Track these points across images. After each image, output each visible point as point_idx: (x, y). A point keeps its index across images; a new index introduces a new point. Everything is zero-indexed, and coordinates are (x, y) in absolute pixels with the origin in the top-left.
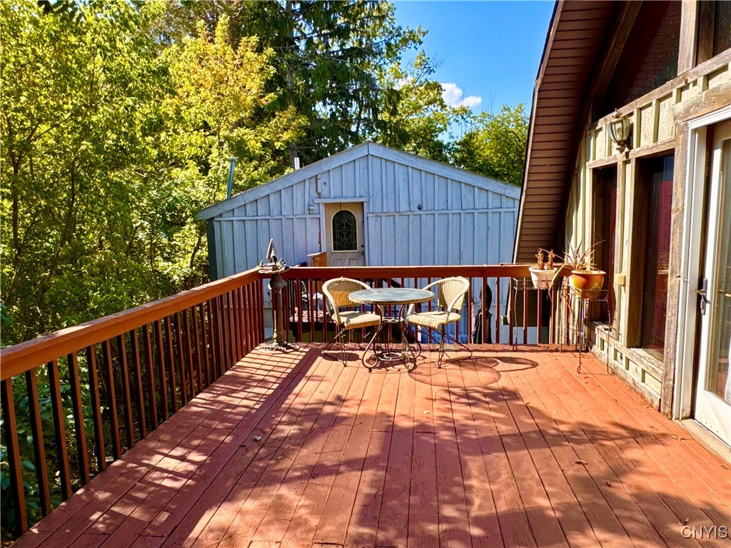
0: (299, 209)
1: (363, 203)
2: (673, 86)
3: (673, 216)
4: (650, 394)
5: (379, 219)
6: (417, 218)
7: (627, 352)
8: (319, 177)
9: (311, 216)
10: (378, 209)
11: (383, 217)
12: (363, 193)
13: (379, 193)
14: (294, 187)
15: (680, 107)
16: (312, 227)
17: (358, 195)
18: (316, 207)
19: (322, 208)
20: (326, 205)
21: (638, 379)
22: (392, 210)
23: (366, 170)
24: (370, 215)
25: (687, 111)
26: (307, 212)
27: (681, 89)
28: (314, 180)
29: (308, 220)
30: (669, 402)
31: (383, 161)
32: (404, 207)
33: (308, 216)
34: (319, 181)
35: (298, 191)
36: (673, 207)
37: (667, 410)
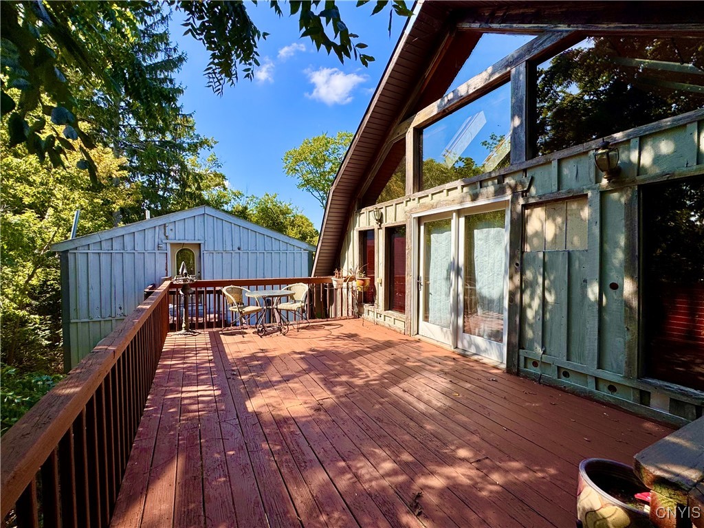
0: (149, 246)
1: (200, 244)
2: (403, 199)
3: (407, 251)
4: (399, 328)
5: (211, 254)
6: (238, 254)
7: (384, 313)
8: (167, 225)
9: (160, 251)
10: (211, 248)
11: (215, 253)
12: (201, 238)
13: (212, 239)
14: (146, 231)
15: (407, 209)
16: (161, 259)
17: (196, 238)
18: (163, 246)
19: (169, 246)
20: (172, 244)
21: (392, 324)
22: (221, 249)
23: (203, 223)
24: (205, 252)
25: (411, 210)
26: (156, 248)
27: (407, 201)
28: (163, 227)
29: (157, 255)
30: (409, 329)
31: (215, 219)
32: (229, 248)
33: (157, 252)
34: (167, 228)
35: (149, 234)
36: (407, 248)
37: (409, 333)
